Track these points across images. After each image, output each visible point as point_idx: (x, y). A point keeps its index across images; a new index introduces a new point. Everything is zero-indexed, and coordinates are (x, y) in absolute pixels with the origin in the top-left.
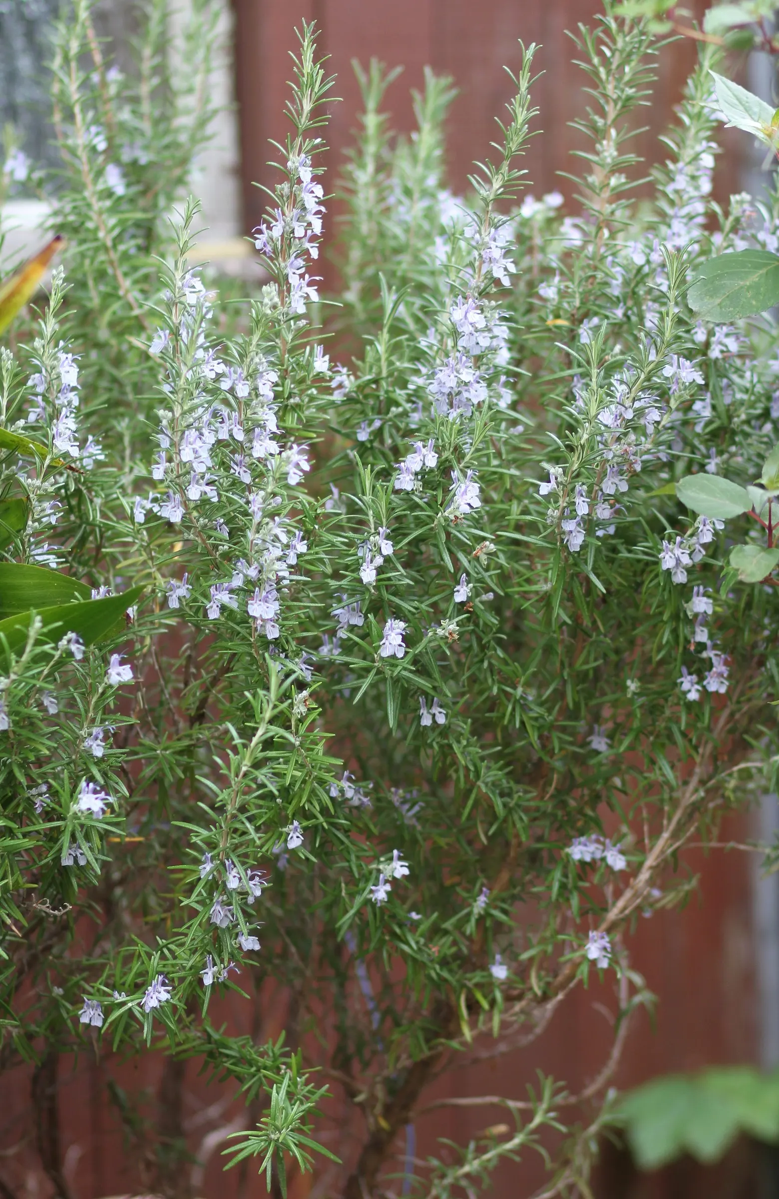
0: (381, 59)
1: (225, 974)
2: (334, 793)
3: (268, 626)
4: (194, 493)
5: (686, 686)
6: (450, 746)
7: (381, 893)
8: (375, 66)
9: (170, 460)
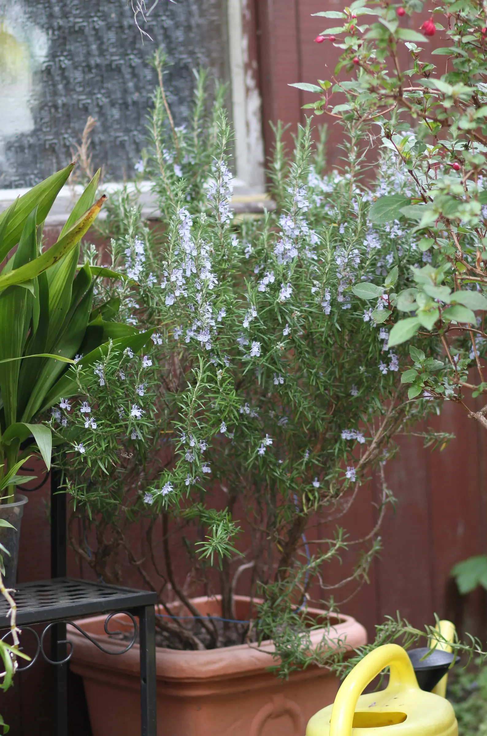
0: (281, 120)
1: (194, 481)
2: (241, 411)
3: (207, 345)
4: (177, 293)
5: (381, 368)
6: (287, 393)
7: (262, 451)
8: (280, 123)
9: (168, 281)
